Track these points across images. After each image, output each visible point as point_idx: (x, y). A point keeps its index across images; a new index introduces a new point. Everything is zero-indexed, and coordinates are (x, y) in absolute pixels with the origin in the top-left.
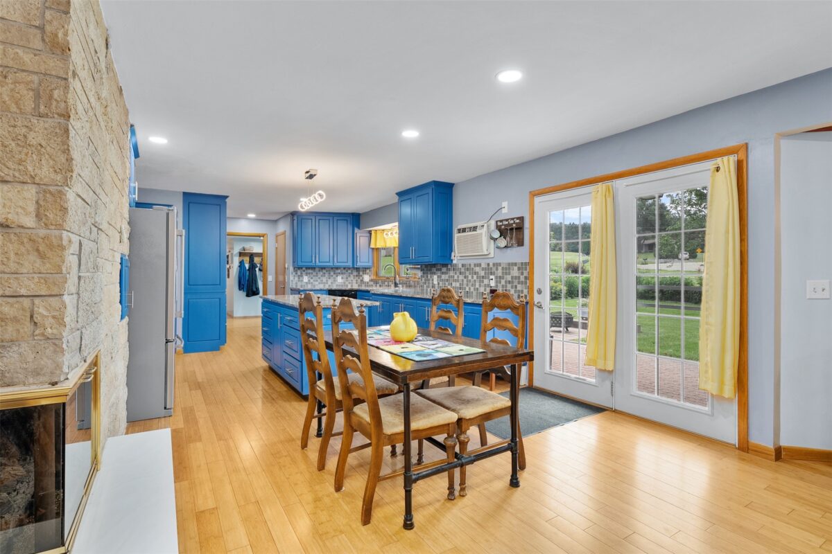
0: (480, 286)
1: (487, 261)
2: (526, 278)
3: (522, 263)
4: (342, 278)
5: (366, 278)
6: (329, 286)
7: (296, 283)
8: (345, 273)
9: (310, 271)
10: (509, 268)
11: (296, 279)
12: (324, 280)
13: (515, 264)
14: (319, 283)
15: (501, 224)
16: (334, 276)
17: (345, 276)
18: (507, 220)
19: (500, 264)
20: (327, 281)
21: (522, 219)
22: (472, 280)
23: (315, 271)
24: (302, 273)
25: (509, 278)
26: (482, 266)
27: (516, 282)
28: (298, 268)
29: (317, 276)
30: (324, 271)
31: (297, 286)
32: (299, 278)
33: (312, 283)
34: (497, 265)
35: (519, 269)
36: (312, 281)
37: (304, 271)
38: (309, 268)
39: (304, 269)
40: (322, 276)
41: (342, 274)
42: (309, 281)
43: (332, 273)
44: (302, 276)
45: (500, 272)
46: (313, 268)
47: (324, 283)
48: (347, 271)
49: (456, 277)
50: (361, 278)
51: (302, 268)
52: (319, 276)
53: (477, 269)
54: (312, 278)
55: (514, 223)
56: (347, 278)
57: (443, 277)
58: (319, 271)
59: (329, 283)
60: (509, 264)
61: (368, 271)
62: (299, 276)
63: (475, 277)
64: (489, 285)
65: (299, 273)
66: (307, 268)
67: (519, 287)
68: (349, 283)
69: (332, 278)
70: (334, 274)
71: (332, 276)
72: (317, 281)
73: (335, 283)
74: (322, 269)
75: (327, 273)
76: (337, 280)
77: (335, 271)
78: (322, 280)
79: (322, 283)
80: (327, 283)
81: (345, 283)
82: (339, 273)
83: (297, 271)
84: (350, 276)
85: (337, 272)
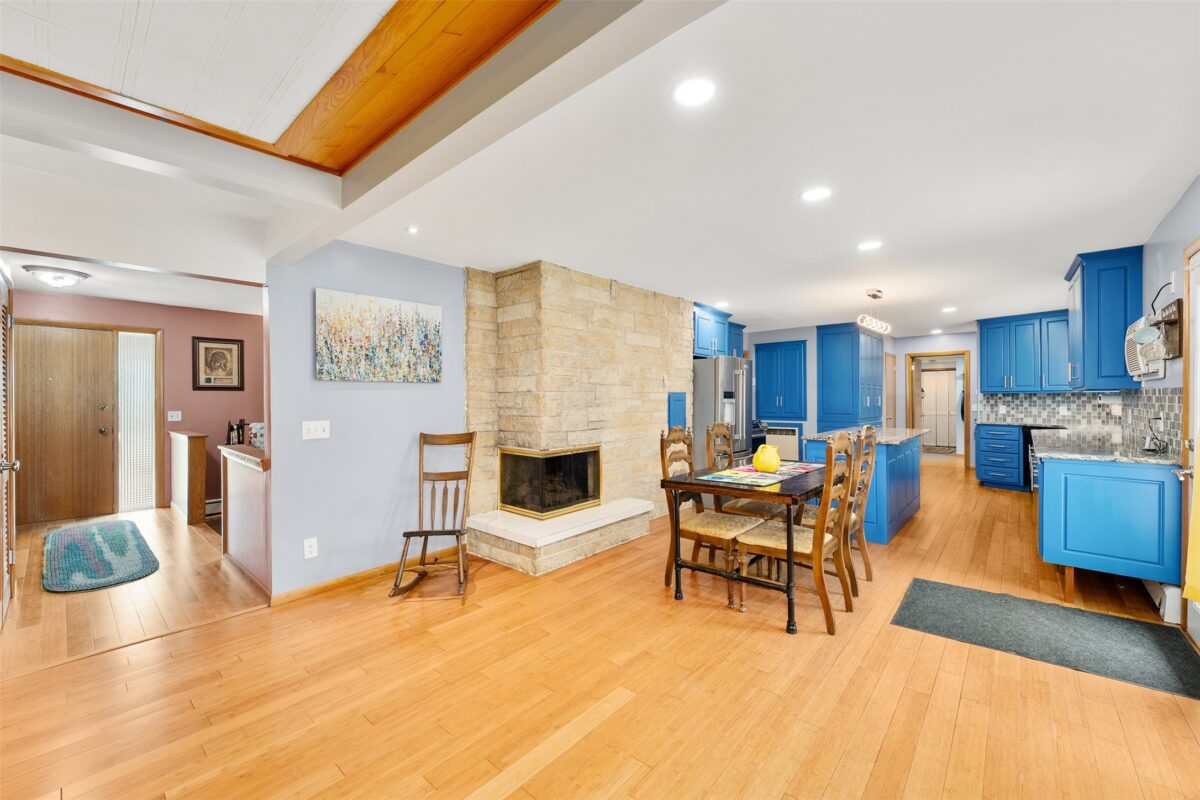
4: (1069, 409)
5: (1117, 410)
6: (1044, 420)
7: (988, 415)
8: (1074, 402)
9: (1010, 399)
11: (988, 409)
12: (1035, 410)
14: (1026, 416)
16: (1054, 405)
17: (1074, 406)
20: (1040, 412)
23: (1017, 398)
24: (996, 402)
28: (991, 395)
29: (1022, 406)
30: (1034, 398)
31: (988, 419)
32: (992, 408)
33: (1013, 415)
36: (1013, 412)
37: (1000, 398)
38: (1008, 395)
39: (1000, 395)
40: (1030, 405)
41: (1069, 402)
42: (1008, 412)
43: (1049, 402)
44: (996, 405)
46: (1015, 395)
47: (1035, 416)
48: (1079, 398)
50: (1107, 410)
51: (996, 395)
52: (1026, 404)
54: (1013, 409)
56: (1079, 409)
58: (1026, 398)
59: (1044, 414)
62: (992, 405)
65: (992, 402)
66: (1004, 395)
68: (1084, 417)
69: (1048, 409)
70: (1053, 402)
71: (1049, 406)
72: (1021, 412)
73: (1054, 417)
74: (1030, 395)
75: (1039, 402)
76: (1058, 413)
77: (1054, 398)
78: (1031, 412)
79: (1031, 416)
80: (1040, 416)
81: (1074, 417)
82: (1063, 402)
83: (988, 398)
84: (1084, 406)
85: (1059, 399)
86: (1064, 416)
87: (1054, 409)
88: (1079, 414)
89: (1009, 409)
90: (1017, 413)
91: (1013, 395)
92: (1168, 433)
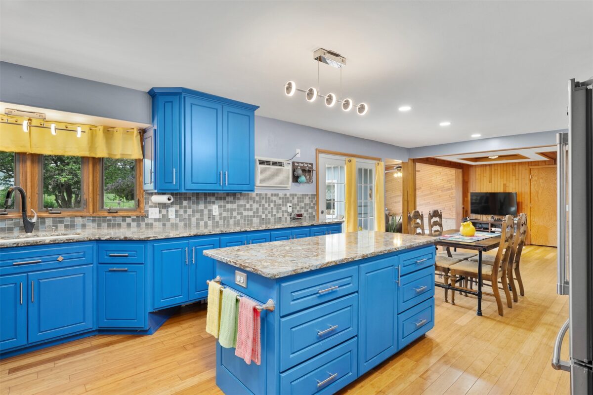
0: (278, 212)
1: (285, 192)
2: (314, 204)
3: (312, 195)
10: (303, 198)
13: (308, 195)
15: (298, 165)
18: (302, 163)
19: (296, 195)
22: (269, 208)
25: (303, 205)
26: (280, 196)
27: (307, 208)
34: (293, 195)
35: (309, 198)
45: (296, 200)
49: (248, 206)
53: (274, 198)
55: (308, 166)
57: (229, 206)
60: (303, 195)
63: (272, 205)
64: (286, 211)
67: (310, 211)
92: (298, 211)
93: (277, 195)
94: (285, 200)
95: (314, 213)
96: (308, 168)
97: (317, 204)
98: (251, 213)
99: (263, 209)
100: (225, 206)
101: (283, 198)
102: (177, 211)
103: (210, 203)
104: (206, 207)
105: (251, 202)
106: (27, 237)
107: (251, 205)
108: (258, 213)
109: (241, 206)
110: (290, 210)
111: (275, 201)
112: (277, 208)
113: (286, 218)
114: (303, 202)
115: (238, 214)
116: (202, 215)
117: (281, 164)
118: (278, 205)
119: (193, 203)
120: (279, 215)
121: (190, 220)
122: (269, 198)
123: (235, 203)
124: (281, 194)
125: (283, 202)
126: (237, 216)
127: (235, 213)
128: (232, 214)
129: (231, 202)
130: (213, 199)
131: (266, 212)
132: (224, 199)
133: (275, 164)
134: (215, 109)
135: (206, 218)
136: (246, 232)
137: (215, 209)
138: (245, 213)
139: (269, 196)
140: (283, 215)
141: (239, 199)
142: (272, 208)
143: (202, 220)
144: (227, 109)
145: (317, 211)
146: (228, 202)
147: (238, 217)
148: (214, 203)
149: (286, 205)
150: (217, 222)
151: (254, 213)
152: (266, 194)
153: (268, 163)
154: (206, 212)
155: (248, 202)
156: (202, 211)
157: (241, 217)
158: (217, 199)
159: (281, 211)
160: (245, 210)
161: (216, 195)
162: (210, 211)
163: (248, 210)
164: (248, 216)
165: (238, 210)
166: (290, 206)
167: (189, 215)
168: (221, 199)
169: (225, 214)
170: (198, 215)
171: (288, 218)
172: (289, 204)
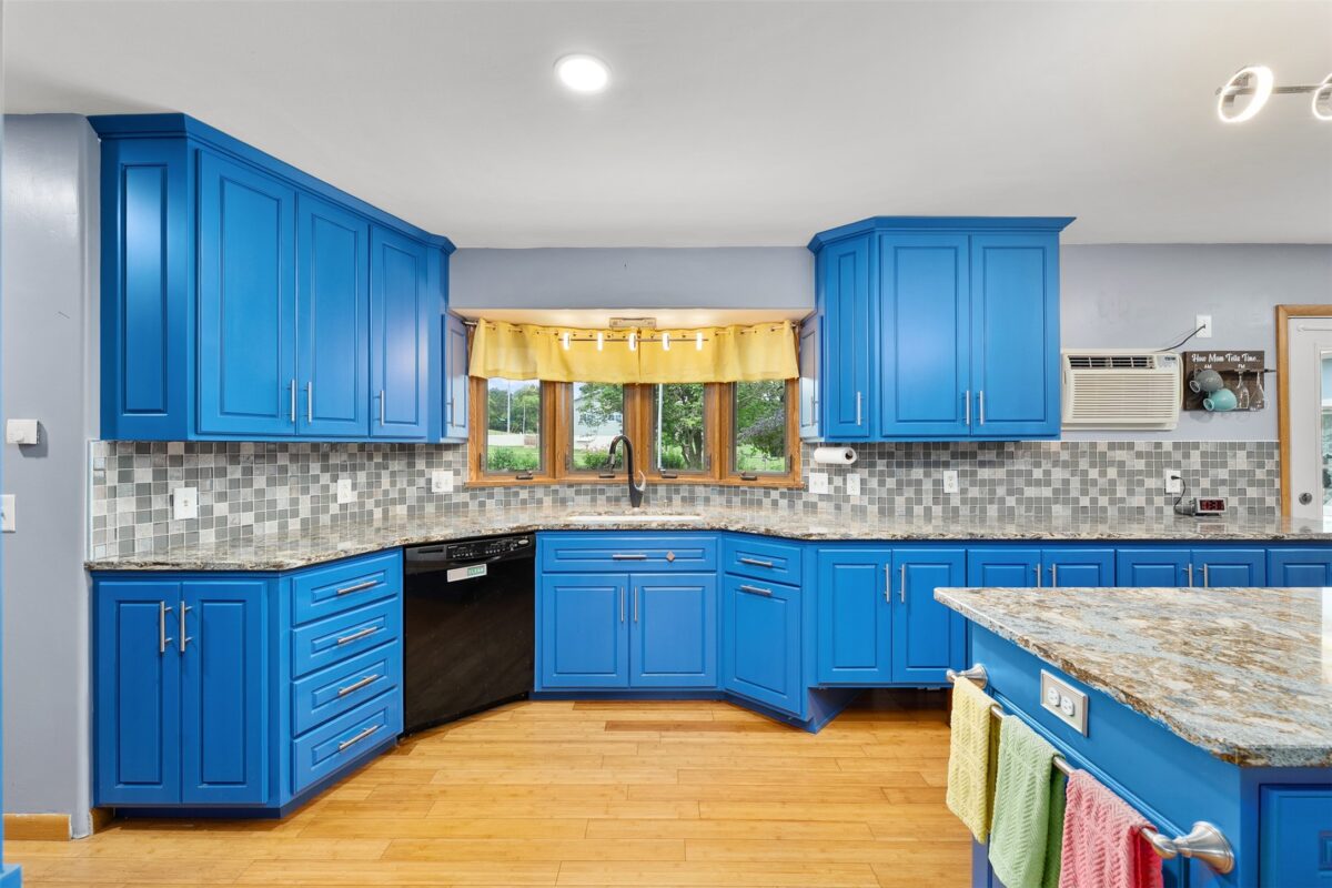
0: (1131, 492)
1: (1155, 438)
2: (1269, 473)
3: (1260, 445)
4: (354, 486)
5: (444, 480)
7: (129, 530)
8: (362, 468)
9: (208, 461)
10: (1224, 455)
11: (127, 505)
12: (282, 495)
13: (1242, 446)
14: (259, 518)
15: (1204, 359)
16: (325, 478)
17: (362, 477)
18: (1219, 354)
19: (1196, 446)
20: (294, 502)
21: (1260, 355)
22: (1103, 481)
23: (235, 460)
25: (1223, 474)
26: (1136, 449)
27: (1242, 483)
30: (283, 460)
31: (128, 546)
32: (144, 501)
33: (223, 520)
34: (1186, 448)
35: (1250, 455)
36: (221, 509)
37: (177, 460)
39: (176, 448)
40: (271, 482)
41: (354, 468)
42: (206, 511)
43: (315, 468)
44: (165, 489)
45: (1195, 460)
46: (228, 449)
47: (283, 514)
48: (370, 457)
49: (1038, 474)
50: (421, 482)
51: (161, 446)
52: (260, 481)
53: (1120, 455)
54: (222, 497)
55: (1242, 361)
56: (369, 485)
57: (985, 473)
58: (258, 458)
60: (1223, 445)
61: (448, 456)
62: (143, 490)
63: (1112, 473)
64: (1162, 491)
65: (143, 474)
66: (192, 447)
67: (1252, 492)
68: (377, 504)
69: (315, 490)
70: (325, 469)
71: (316, 479)
72: (248, 507)
73: (326, 510)
74: (269, 451)
75: (293, 469)
76: (335, 498)
77: (325, 457)
78: (273, 503)
79: (271, 517)
80: (295, 514)
81: (362, 505)
82: (344, 468)
83: (125, 462)
84: (379, 476)
85: (334, 460)
86: (344, 507)
87: (326, 488)
88: (370, 497)
89: (208, 500)
90: (233, 509)
91: (222, 447)
92: (1204, 492)
93: (1131, 446)
94: (1157, 460)
95: (1271, 501)
96: (1243, 367)
97: (1282, 470)
98: (1047, 492)
99: (1084, 482)
100: (974, 474)
101: (1149, 455)
102: (863, 482)
103: (937, 464)
104: (927, 475)
105: (1046, 465)
106: (633, 514)
107: (1047, 473)
108: (1067, 491)
109: (1019, 473)
110: (1174, 488)
111: (1121, 464)
112: (1130, 482)
113: (1160, 510)
114: (1224, 465)
115: (1010, 492)
116: (919, 492)
117: (1141, 362)
118: (1132, 473)
119: (899, 465)
120: (1138, 500)
121: (892, 501)
122: (1103, 455)
123: (1002, 465)
124: (1142, 442)
125: (1148, 464)
126: (1008, 498)
127: (1001, 491)
128: (992, 492)
129: (991, 464)
130: (945, 456)
131: (1093, 492)
132: (973, 455)
133: (1121, 362)
134: (950, 248)
135: (928, 499)
136: (1038, 542)
137: (951, 478)
138: (1030, 492)
139: (1102, 448)
140: (1150, 501)
141: (1011, 456)
142: (1112, 483)
143: (919, 502)
144: (980, 241)
145: (1283, 496)
146: (983, 464)
147: (1011, 501)
148: (946, 465)
149: (1160, 474)
150: (956, 510)
151: (1056, 491)
152: (1093, 445)
153: (1099, 362)
154: (928, 485)
155: (1038, 465)
156: (919, 483)
157: (1019, 501)
158: (954, 455)
159: (1143, 490)
160: (1029, 483)
161: (952, 448)
162: (938, 483)
163: (1038, 483)
164: (1038, 500)
165: (1010, 482)
166: (1174, 478)
167: (890, 491)
168: (964, 455)
169: (974, 492)
170: (909, 492)
171: (1169, 511)
172: (1169, 473)
